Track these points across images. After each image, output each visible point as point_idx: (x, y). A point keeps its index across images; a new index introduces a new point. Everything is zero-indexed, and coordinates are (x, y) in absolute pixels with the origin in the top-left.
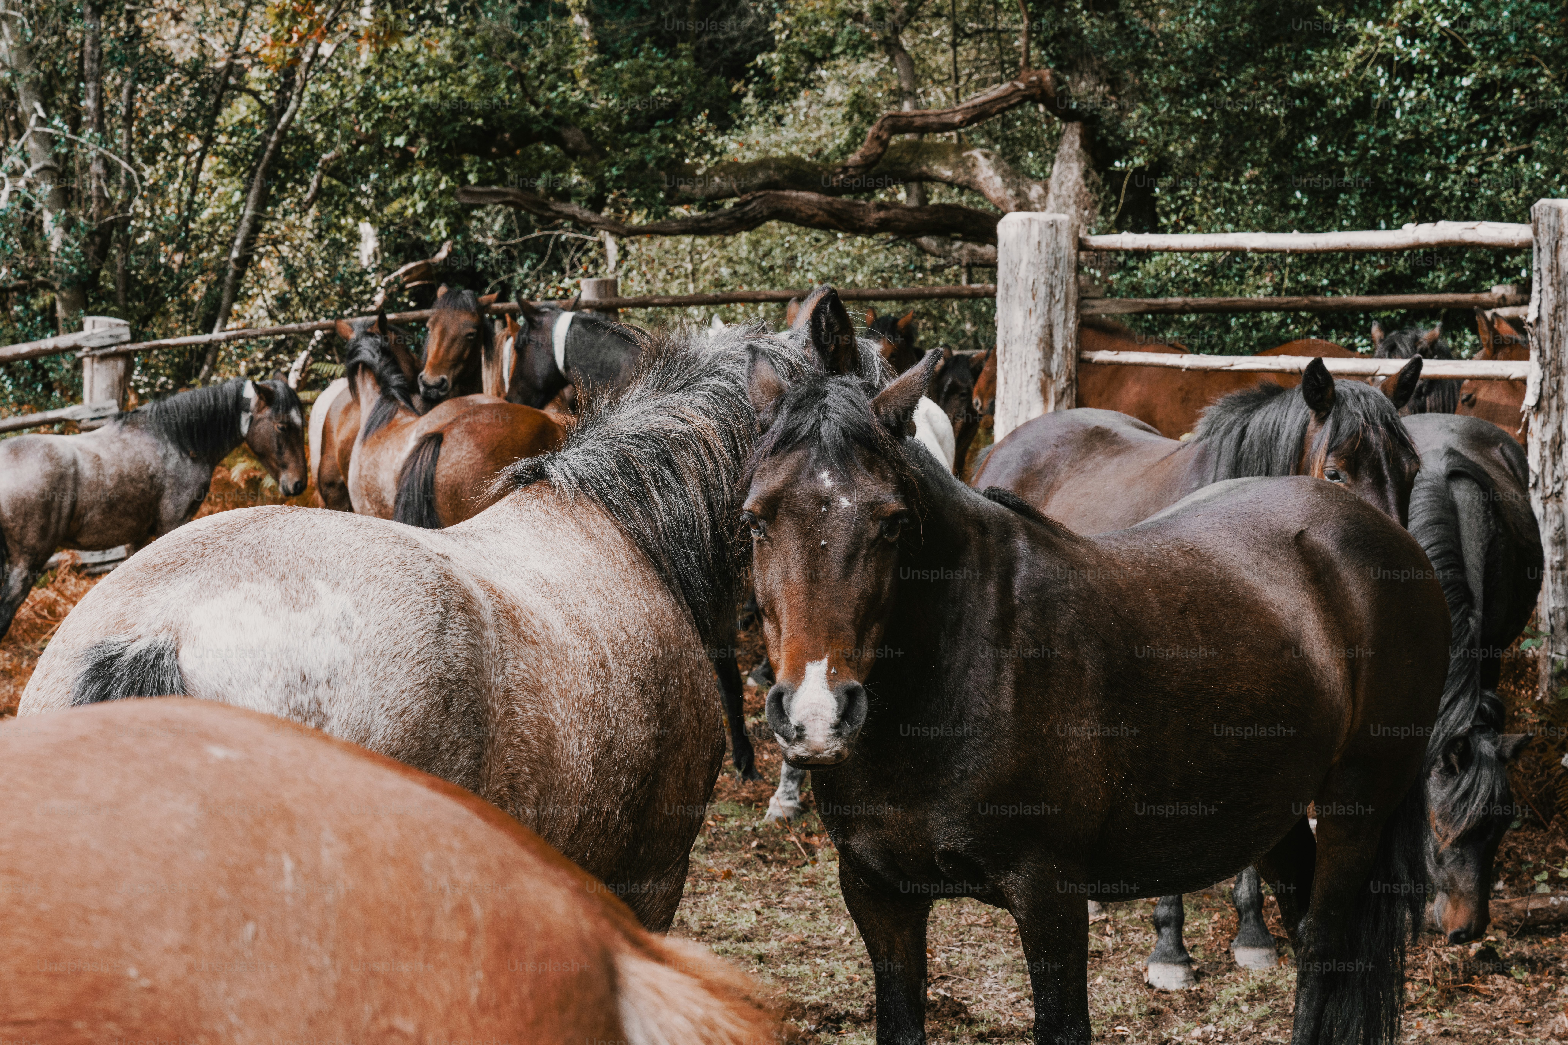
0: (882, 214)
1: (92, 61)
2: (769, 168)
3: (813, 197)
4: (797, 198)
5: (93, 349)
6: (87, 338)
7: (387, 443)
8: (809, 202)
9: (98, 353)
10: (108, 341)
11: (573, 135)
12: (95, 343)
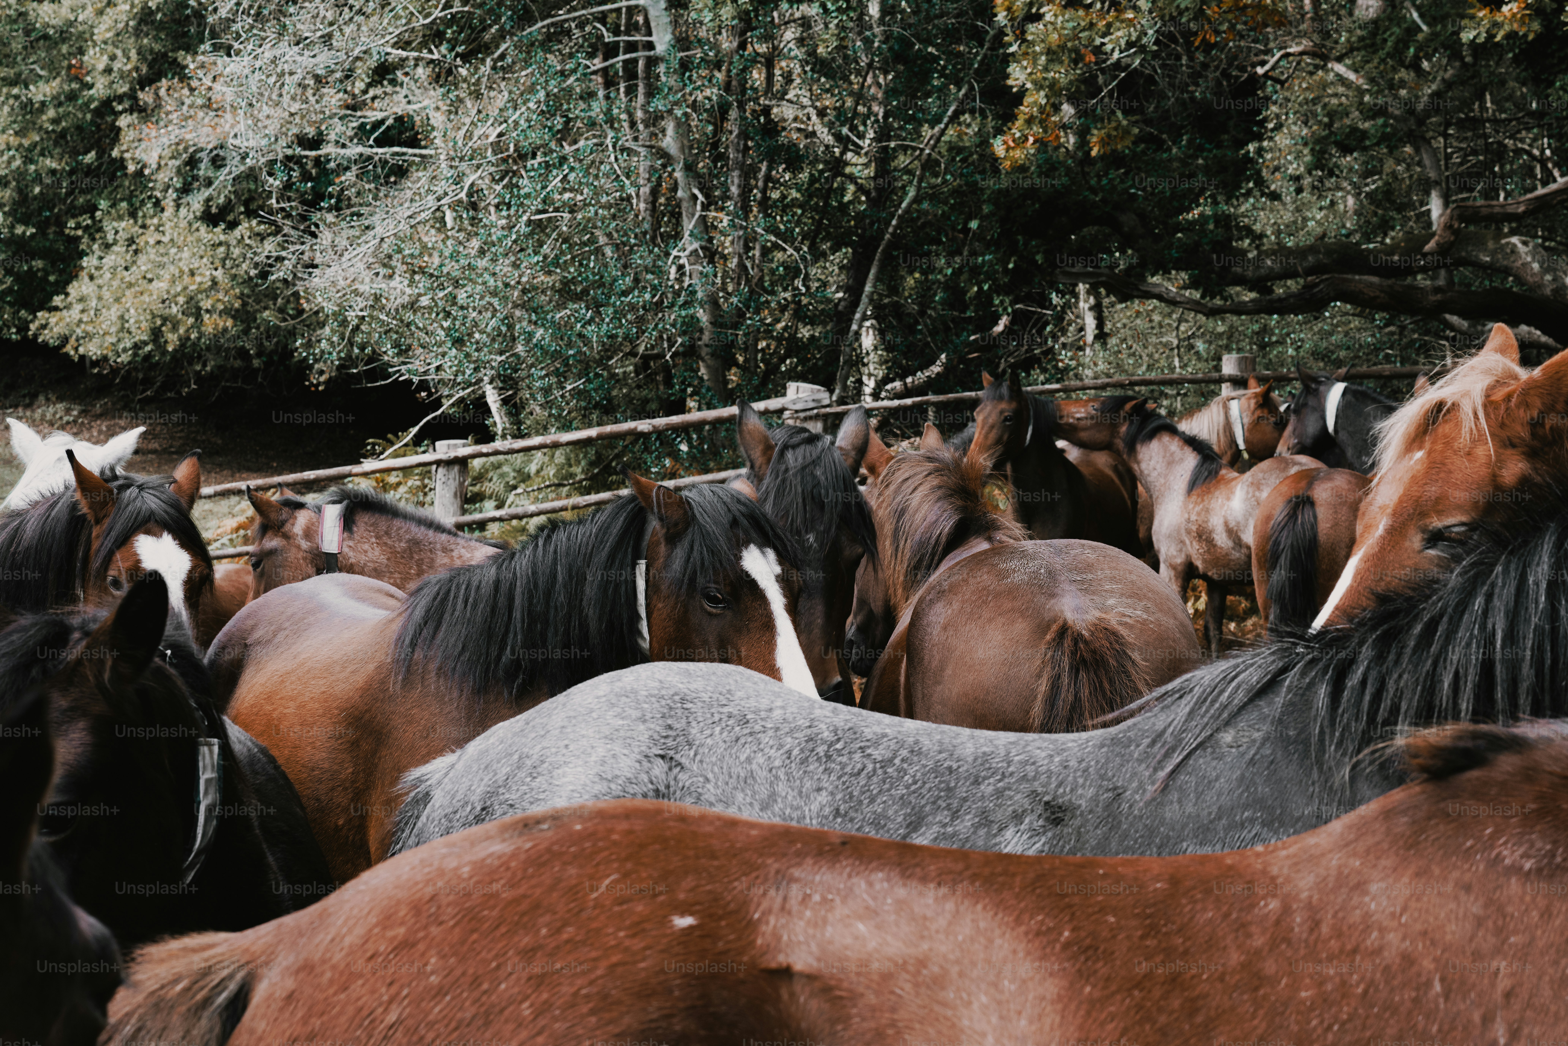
0: (1439, 297)
1: (738, 151)
2: (1319, 252)
3: (1375, 279)
4: (1360, 281)
5: (797, 411)
6: (794, 402)
7: (1217, 493)
8: (1371, 284)
9: (802, 415)
10: (811, 405)
11: (1128, 220)
12: (799, 406)
